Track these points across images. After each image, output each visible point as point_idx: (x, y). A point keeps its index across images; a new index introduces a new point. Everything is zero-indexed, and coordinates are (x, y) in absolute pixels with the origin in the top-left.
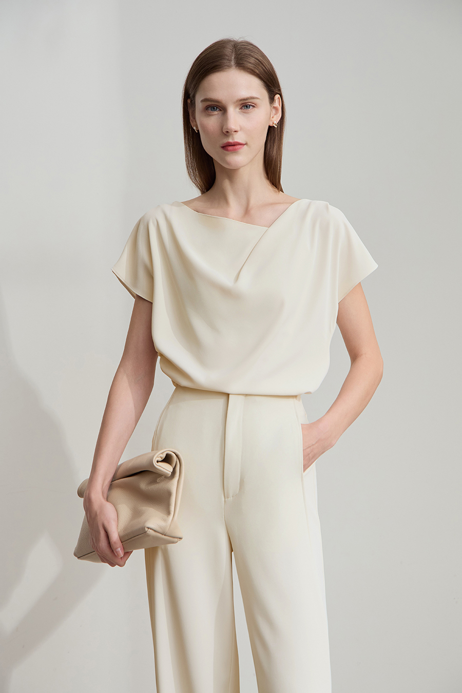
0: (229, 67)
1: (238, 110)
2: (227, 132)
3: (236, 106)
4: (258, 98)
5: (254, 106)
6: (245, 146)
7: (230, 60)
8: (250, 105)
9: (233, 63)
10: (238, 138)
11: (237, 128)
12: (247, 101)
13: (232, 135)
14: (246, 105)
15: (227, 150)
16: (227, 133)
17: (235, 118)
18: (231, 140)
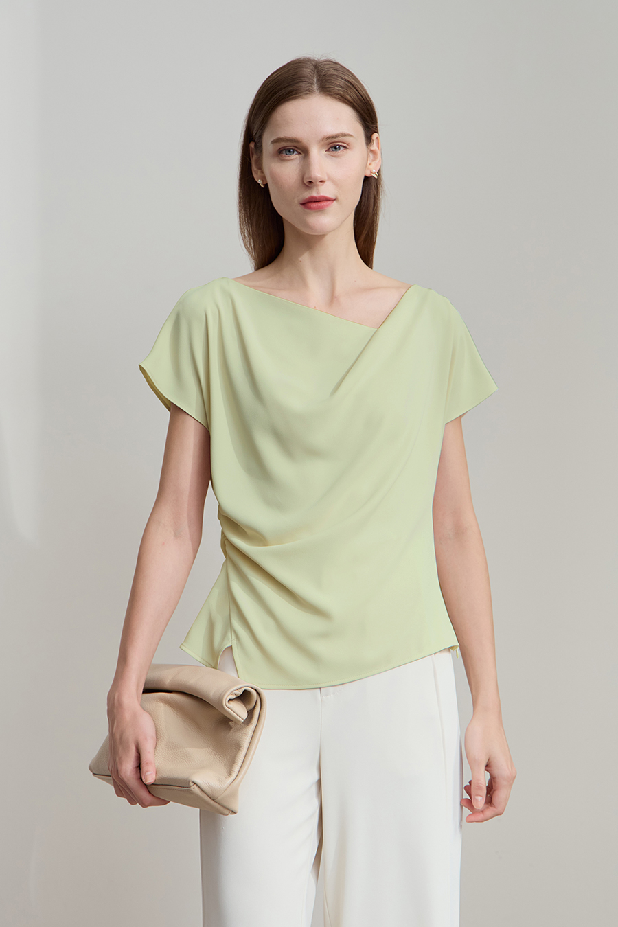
0: (310, 92)
1: (324, 152)
2: (310, 182)
3: (322, 146)
4: (351, 135)
5: (345, 147)
6: (335, 202)
7: (312, 84)
8: (339, 146)
9: (315, 87)
10: (325, 190)
11: (324, 177)
12: (336, 140)
13: (317, 186)
14: (334, 145)
15: (310, 208)
16: (310, 184)
17: (320, 162)
18: (315, 194)
